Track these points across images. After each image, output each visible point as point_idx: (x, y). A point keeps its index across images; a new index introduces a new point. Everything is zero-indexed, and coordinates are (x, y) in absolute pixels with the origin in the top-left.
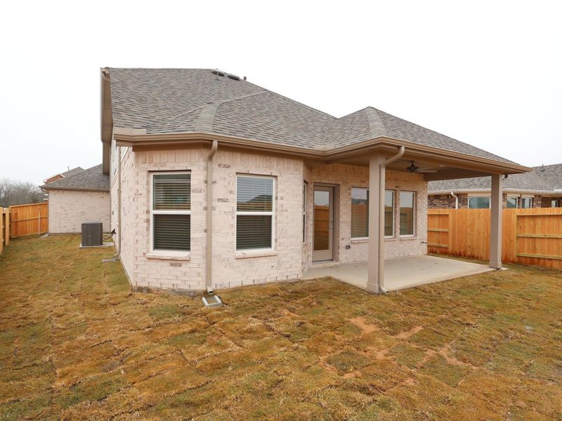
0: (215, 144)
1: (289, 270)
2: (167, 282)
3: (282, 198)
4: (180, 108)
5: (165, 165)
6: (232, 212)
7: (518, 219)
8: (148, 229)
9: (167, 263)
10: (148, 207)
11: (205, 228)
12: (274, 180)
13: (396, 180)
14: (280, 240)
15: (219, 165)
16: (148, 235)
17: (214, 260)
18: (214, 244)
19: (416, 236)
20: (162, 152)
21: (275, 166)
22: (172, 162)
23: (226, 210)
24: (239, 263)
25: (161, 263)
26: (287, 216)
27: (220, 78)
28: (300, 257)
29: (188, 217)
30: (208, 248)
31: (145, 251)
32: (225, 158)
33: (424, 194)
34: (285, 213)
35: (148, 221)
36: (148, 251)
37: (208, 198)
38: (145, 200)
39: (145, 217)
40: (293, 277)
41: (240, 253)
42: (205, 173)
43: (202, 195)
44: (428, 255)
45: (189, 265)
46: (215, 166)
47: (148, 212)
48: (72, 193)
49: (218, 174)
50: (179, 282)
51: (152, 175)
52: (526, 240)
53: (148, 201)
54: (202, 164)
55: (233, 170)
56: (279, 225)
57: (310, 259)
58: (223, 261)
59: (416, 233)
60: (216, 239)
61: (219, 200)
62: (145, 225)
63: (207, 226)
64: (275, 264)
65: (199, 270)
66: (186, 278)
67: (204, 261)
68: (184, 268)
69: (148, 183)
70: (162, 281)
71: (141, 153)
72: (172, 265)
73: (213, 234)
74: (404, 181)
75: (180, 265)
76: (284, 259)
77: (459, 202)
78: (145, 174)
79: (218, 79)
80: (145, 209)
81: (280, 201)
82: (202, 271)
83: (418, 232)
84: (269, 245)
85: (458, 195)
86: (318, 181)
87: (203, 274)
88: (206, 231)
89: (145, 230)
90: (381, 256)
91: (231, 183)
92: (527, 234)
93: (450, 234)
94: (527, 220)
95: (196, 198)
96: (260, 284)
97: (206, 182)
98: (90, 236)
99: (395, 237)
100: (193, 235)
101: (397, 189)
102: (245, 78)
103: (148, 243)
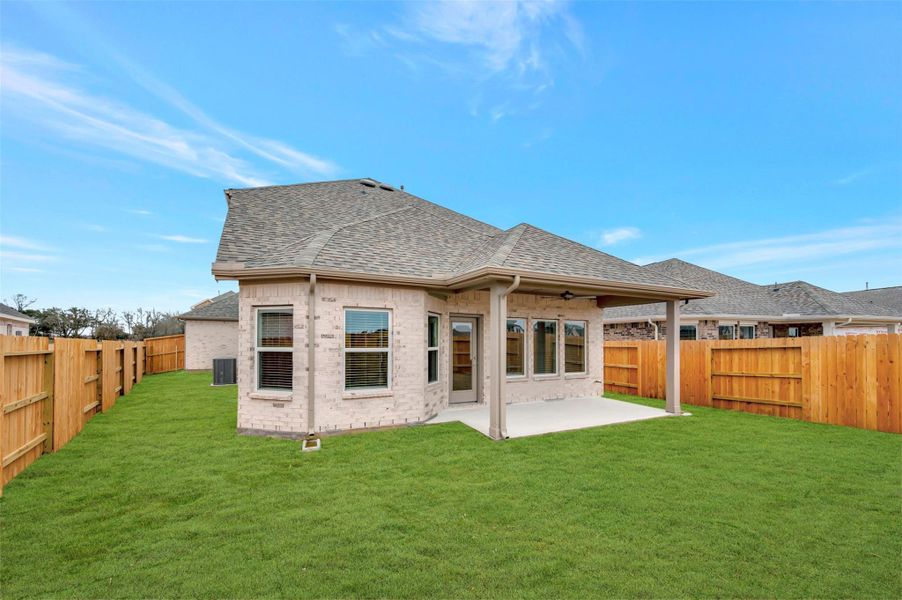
0: (313, 278)
1: (409, 412)
2: (270, 423)
3: (399, 333)
4: (301, 233)
5: (268, 300)
6: (339, 349)
7: (713, 353)
8: (252, 367)
9: (270, 404)
10: (253, 343)
11: (307, 366)
12: (390, 312)
13: (558, 307)
14: (398, 379)
15: (323, 299)
16: (252, 373)
17: (316, 400)
18: (317, 383)
19: (588, 374)
20: (265, 285)
21: (390, 298)
22: (275, 297)
23: (331, 346)
24: (347, 404)
25: (264, 404)
26: (405, 353)
27: (368, 189)
28: (422, 397)
29: (290, 354)
30: (311, 387)
31: (249, 390)
32: (330, 291)
33: (598, 323)
34: (403, 350)
35: (252, 358)
36: (252, 391)
37: (311, 334)
38: (249, 336)
39: (249, 354)
40: (412, 420)
41: (349, 393)
42: (306, 308)
43: (304, 331)
44: (603, 396)
45: (292, 405)
46: (318, 300)
47: (252, 349)
48: (211, 323)
49: (321, 308)
50: (281, 424)
51: (256, 309)
52: (722, 378)
53: (252, 337)
54: (304, 298)
55: (340, 304)
56: (396, 363)
57: (446, 400)
58: (328, 401)
59: (588, 370)
60: (319, 378)
61: (323, 336)
62: (249, 363)
63: (309, 364)
64: (392, 406)
65: (301, 411)
66: (289, 420)
67: (307, 401)
68: (287, 409)
69: (252, 319)
70: (266, 423)
71: (245, 287)
72: (275, 405)
73: (316, 373)
74: (570, 308)
75: (283, 406)
76: (401, 401)
77: (659, 332)
78: (249, 308)
79: (364, 193)
80: (249, 345)
81: (396, 337)
82: (304, 412)
83: (590, 370)
84: (385, 384)
85: (657, 323)
86: (456, 311)
87: (305, 416)
88: (308, 369)
89: (249, 369)
90: (502, 397)
91: (337, 318)
92: (723, 371)
93: (640, 371)
94: (722, 354)
95: (299, 335)
96: (373, 428)
97: (308, 317)
98: (222, 373)
99: (527, 377)
100: (295, 374)
101: (561, 318)
102: (402, 188)
103: (252, 381)
